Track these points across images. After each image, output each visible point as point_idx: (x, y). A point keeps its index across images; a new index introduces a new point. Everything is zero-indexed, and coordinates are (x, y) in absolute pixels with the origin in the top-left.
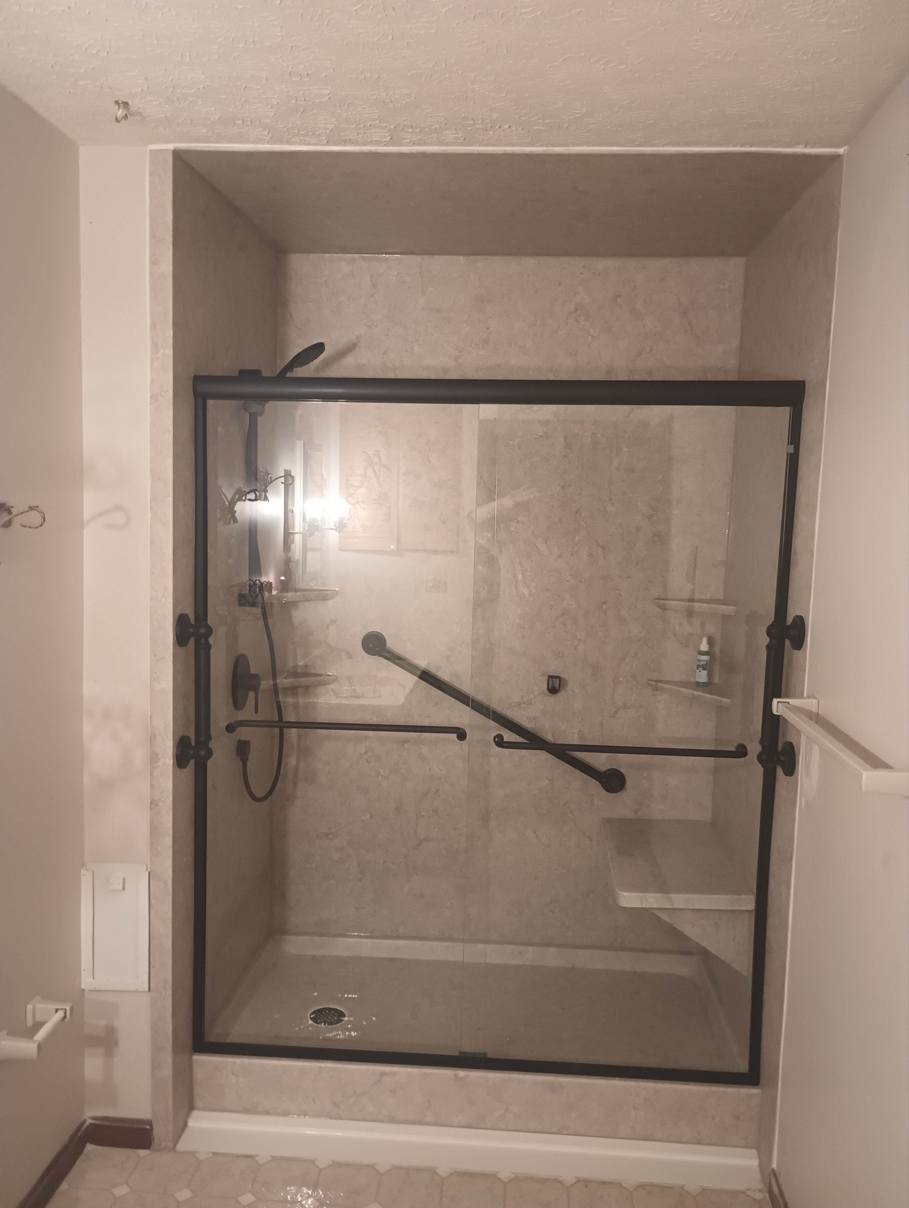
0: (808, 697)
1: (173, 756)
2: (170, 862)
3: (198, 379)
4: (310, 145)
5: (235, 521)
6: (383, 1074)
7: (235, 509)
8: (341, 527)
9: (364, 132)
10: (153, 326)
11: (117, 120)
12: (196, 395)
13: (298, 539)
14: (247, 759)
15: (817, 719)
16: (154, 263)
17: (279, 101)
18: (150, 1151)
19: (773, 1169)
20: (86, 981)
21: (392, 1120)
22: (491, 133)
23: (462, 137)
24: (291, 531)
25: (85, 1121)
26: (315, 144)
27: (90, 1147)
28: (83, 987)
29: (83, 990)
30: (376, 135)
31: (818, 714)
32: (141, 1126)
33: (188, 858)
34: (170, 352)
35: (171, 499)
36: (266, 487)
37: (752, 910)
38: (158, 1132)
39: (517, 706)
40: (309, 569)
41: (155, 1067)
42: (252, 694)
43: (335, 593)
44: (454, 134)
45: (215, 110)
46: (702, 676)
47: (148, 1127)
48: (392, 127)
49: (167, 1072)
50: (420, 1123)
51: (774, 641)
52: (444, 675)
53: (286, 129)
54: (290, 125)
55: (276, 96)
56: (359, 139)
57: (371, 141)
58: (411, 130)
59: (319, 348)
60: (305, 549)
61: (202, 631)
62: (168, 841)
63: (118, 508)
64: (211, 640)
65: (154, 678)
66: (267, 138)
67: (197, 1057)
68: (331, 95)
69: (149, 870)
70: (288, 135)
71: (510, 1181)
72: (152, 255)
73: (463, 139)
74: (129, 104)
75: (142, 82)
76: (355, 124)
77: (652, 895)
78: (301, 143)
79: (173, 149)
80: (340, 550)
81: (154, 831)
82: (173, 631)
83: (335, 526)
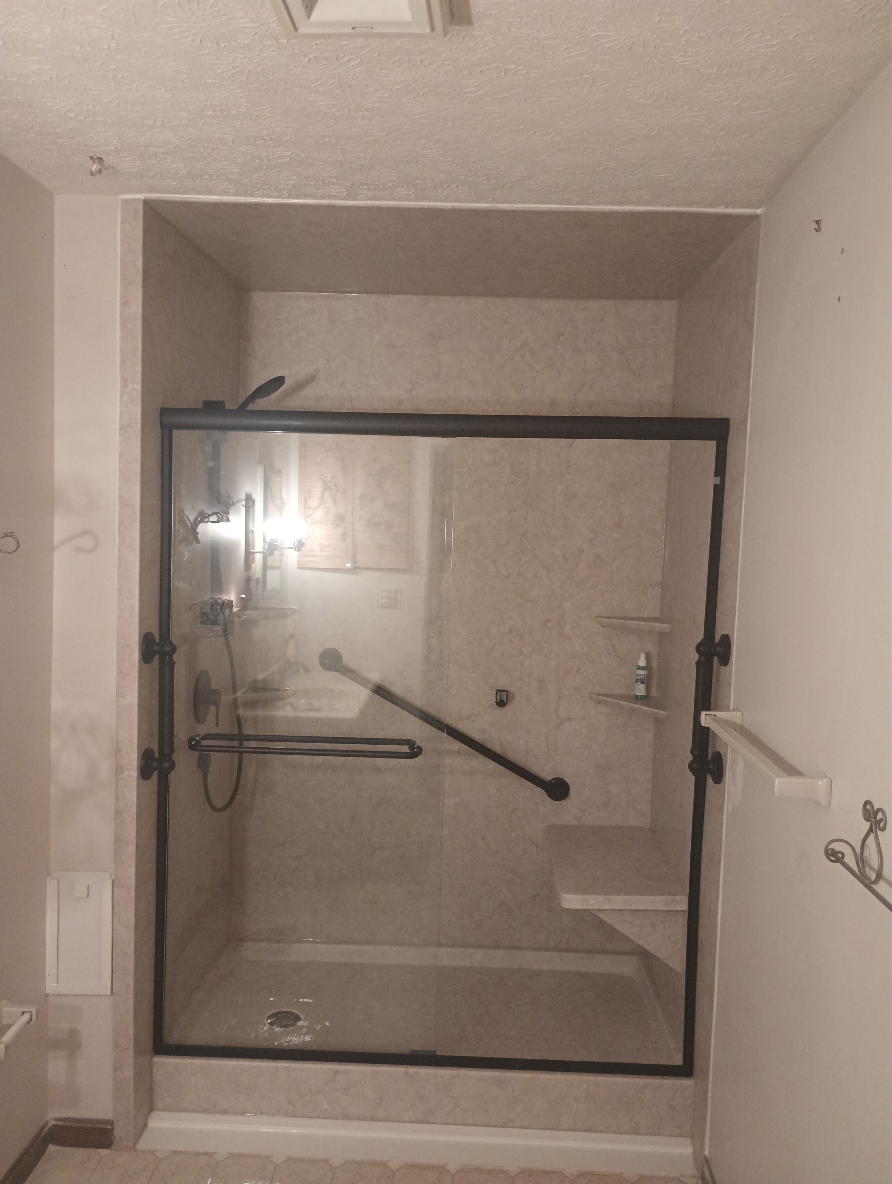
0: (733, 710)
1: (138, 767)
2: (133, 870)
3: (164, 412)
4: (272, 198)
5: (198, 541)
6: (337, 1072)
7: (197, 531)
8: (299, 546)
9: (322, 188)
10: (123, 362)
11: (92, 174)
12: (163, 426)
13: (258, 558)
14: (208, 771)
15: (742, 730)
16: (125, 303)
17: (244, 160)
18: (111, 1150)
19: (705, 1156)
20: (51, 986)
21: (347, 1117)
22: (440, 191)
23: (413, 193)
24: (252, 551)
25: (47, 1122)
26: (277, 197)
27: (52, 1148)
28: (47, 992)
29: (48, 994)
30: (334, 191)
31: (742, 726)
32: (104, 1126)
33: (151, 867)
34: (139, 387)
35: (138, 524)
36: (228, 508)
37: (686, 910)
38: (119, 1132)
39: (467, 719)
40: (268, 588)
41: (117, 1068)
42: (213, 708)
43: (294, 611)
44: (406, 191)
45: (184, 166)
46: (641, 690)
47: (109, 1127)
48: (349, 184)
49: (129, 1072)
50: (372, 1119)
51: (703, 658)
52: (397, 689)
53: (250, 184)
54: (254, 181)
55: (242, 156)
56: (318, 194)
57: (329, 196)
58: (366, 187)
59: (279, 381)
60: (265, 567)
61: (167, 649)
62: (132, 850)
63: (87, 532)
64: (175, 657)
65: (120, 694)
66: (232, 191)
67: (157, 1059)
68: (291, 157)
69: (112, 878)
70: (252, 189)
71: (458, 1172)
72: (123, 297)
73: (414, 195)
74: (104, 159)
75: (116, 141)
76: (314, 181)
77: (592, 896)
78: (263, 196)
79: (143, 198)
80: (299, 568)
81: (118, 840)
82: (139, 649)
83: (294, 545)
